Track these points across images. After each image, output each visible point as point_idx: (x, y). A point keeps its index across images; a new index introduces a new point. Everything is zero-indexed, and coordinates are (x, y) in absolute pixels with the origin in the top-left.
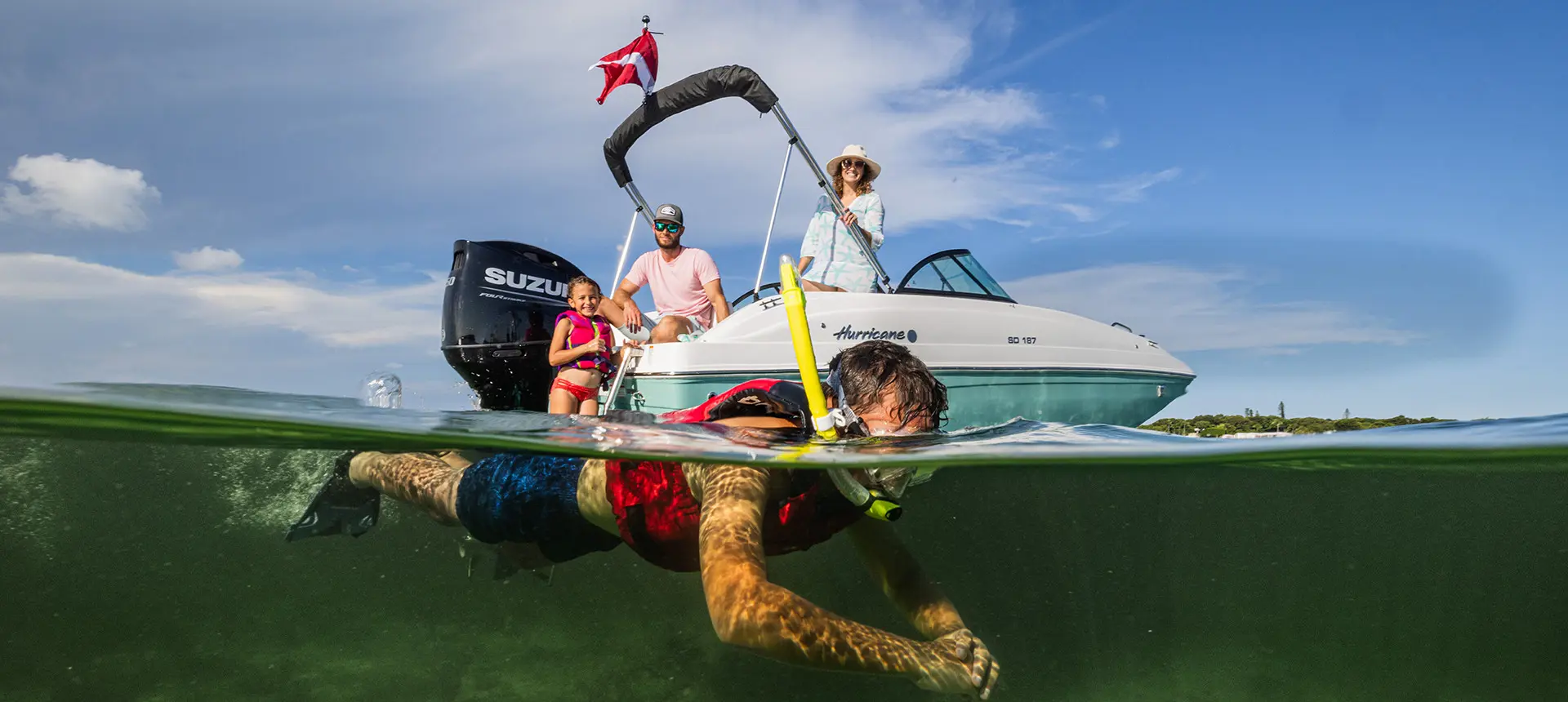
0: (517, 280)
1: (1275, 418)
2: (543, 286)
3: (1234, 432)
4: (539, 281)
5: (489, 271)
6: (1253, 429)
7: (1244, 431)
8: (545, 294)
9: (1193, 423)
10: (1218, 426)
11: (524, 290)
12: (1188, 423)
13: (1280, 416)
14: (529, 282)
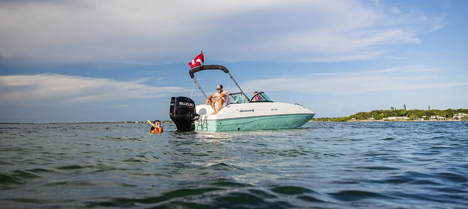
0: (184, 104)
1: (402, 110)
2: (188, 104)
3: (387, 117)
4: (187, 103)
5: (180, 103)
6: (394, 115)
7: (391, 116)
8: (188, 106)
9: (371, 113)
10: (381, 114)
11: (185, 105)
12: (369, 114)
13: (404, 109)
14: (186, 104)
